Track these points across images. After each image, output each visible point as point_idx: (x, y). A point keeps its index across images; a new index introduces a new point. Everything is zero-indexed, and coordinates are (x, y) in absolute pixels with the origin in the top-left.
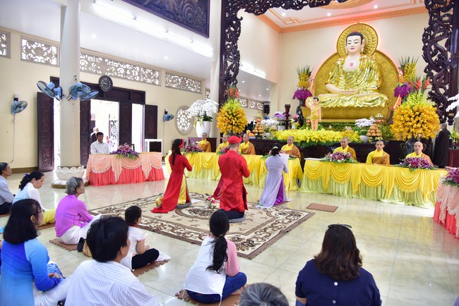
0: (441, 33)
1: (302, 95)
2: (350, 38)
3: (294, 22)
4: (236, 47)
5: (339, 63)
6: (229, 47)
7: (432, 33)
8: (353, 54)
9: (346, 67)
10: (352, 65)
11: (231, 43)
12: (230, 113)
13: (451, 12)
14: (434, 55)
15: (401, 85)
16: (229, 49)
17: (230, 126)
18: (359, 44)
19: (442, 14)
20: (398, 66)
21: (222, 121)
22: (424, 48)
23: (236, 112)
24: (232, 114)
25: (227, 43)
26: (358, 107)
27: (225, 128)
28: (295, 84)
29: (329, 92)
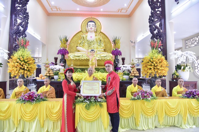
0: (157, 20)
1: (63, 52)
2: (89, 23)
3: (57, 10)
4: (26, 9)
5: (84, 36)
6: (19, 8)
7: (153, 19)
8: (91, 32)
9: (89, 38)
10: (91, 37)
11: (21, 6)
12: (22, 59)
13: (160, 9)
14: (155, 30)
15: (115, 49)
16: (19, 10)
17: (22, 71)
18: (94, 27)
19: (156, 10)
20: (112, 40)
21: (13, 66)
22: (150, 26)
23: (27, 59)
24: (24, 61)
25: (17, 5)
26: (99, 59)
27: (16, 72)
28: (59, 46)
29: (79, 51)
